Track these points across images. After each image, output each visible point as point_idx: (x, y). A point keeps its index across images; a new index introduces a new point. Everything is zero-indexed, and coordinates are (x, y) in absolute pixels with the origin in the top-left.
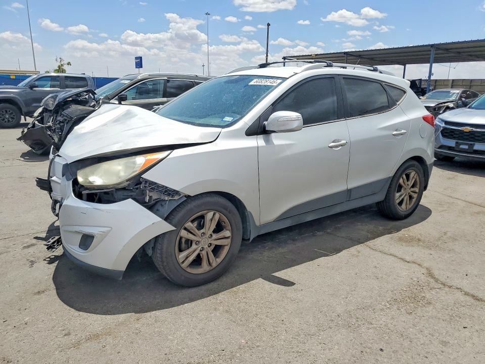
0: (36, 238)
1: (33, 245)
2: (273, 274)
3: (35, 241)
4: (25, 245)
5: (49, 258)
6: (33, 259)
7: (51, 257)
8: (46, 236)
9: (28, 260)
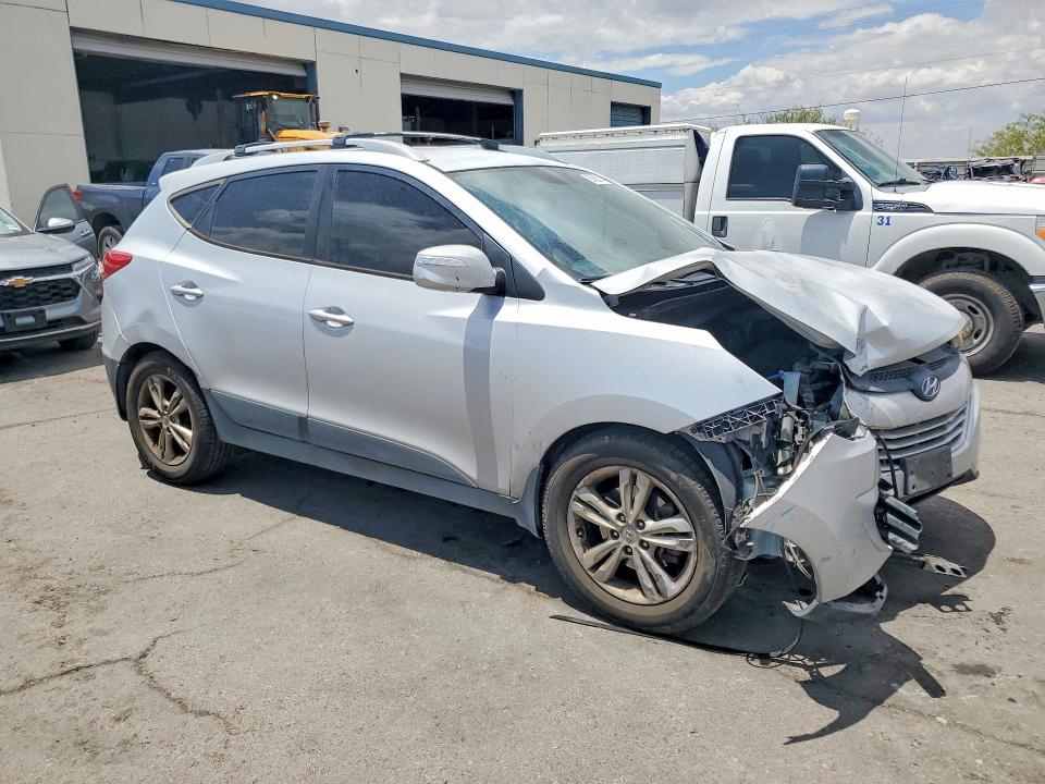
0: (936, 690)
1: (963, 669)
3: (949, 682)
4: (983, 680)
5: (955, 610)
6: (993, 627)
7: (949, 609)
8: (901, 684)
9: (1004, 630)
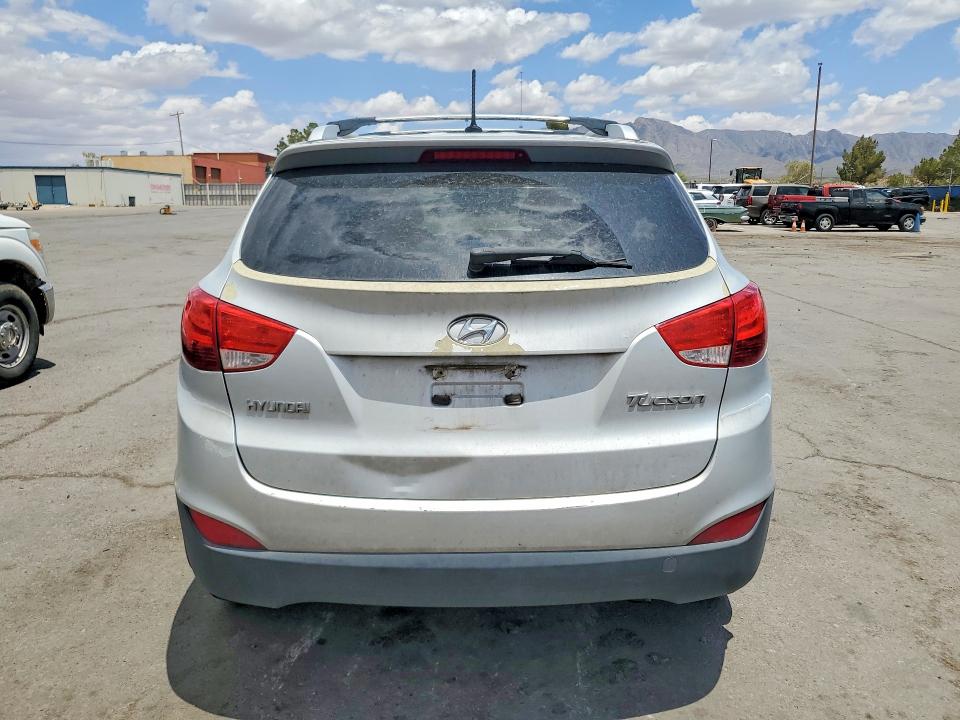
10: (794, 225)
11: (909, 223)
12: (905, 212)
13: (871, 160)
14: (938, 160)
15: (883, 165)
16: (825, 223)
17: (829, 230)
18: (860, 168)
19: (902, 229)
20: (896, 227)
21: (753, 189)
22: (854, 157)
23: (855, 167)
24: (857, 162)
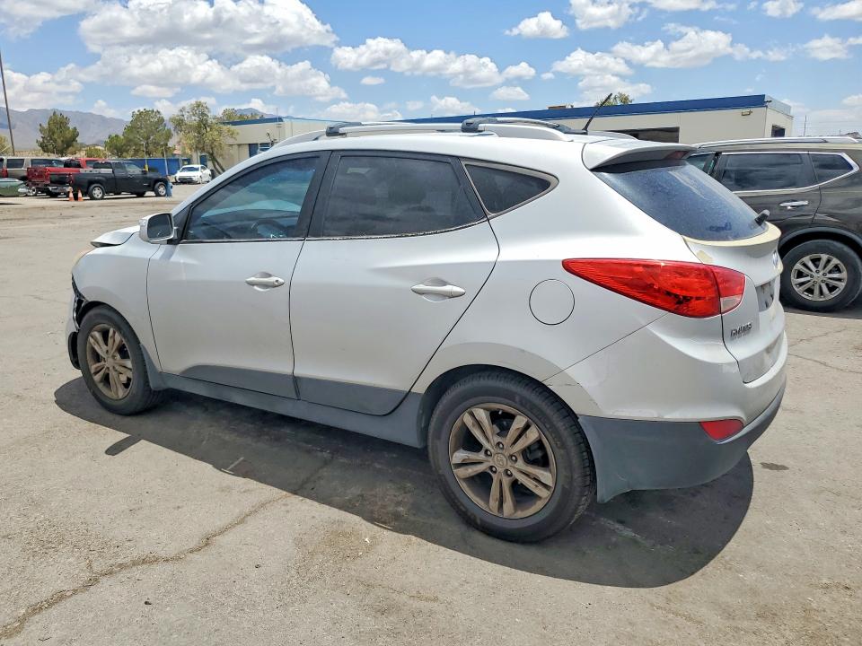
2: (128, 435)
10: (71, 195)
11: (162, 190)
12: (157, 181)
13: (68, 135)
14: (122, 137)
15: (79, 139)
16: (97, 192)
17: (102, 198)
18: (59, 141)
19: (158, 195)
20: (153, 194)
21: (5, 161)
22: (51, 131)
23: (55, 141)
24: (55, 136)
